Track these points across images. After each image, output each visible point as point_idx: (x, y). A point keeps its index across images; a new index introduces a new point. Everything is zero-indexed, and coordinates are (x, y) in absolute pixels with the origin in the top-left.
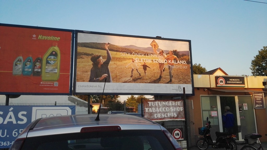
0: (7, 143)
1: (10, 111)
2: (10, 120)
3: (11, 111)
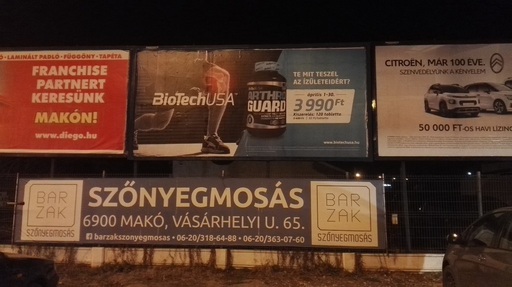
0: (276, 238)
1: (276, 187)
2: (278, 202)
3: (279, 187)
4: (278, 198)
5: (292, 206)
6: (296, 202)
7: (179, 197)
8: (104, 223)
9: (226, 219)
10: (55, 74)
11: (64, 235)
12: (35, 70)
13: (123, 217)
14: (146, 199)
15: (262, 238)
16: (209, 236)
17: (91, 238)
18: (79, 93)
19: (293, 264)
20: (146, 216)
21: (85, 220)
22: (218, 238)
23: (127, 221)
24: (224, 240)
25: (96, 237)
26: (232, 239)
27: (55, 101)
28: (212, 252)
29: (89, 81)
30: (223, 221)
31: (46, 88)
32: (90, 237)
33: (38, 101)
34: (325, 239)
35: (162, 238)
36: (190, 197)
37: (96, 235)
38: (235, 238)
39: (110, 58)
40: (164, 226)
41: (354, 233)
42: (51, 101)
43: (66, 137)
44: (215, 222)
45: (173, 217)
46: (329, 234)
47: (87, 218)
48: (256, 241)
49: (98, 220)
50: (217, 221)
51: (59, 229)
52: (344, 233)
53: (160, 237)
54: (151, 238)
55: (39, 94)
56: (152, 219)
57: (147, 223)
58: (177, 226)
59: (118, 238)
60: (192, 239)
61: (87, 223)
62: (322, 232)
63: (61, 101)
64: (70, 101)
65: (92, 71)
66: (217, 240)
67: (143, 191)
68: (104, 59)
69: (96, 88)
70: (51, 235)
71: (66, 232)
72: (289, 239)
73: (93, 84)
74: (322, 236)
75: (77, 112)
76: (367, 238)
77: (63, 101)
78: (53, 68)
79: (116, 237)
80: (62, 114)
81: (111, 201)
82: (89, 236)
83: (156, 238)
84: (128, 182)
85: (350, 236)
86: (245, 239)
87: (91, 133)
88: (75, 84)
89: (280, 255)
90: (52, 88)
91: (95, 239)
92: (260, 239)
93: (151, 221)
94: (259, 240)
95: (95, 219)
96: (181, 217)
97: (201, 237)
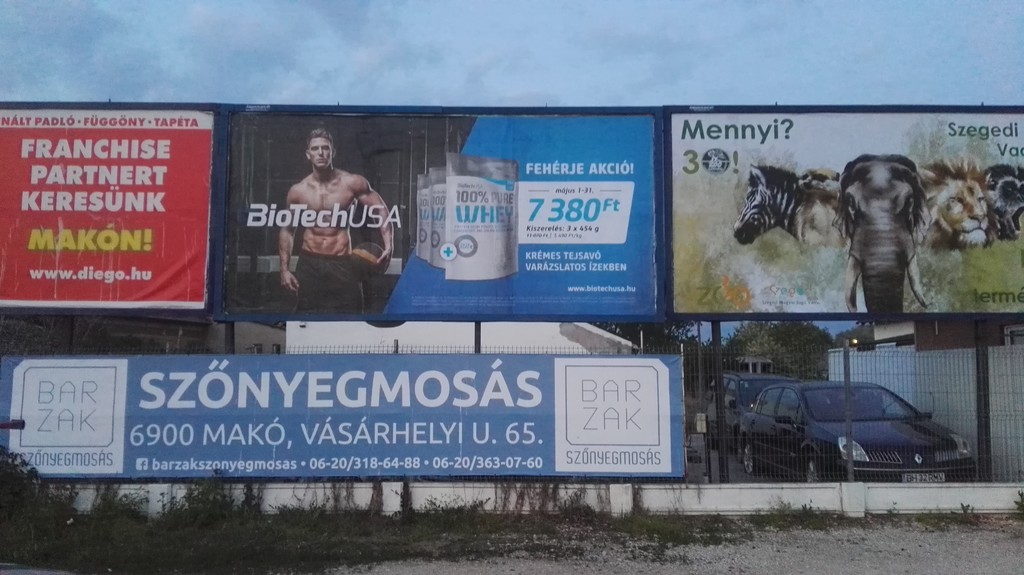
0: (493, 461)
1: (493, 370)
2: (497, 396)
3: (497, 369)
4: (497, 389)
5: (521, 403)
6: (528, 396)
7: (313, 389)
8: (170, 438)
9: (401, 428)
10: (68, 155)
11: (94, 462)
12: (26, 146)
13: (207, 428)
14: (250, 396)
15: (466, 461)
16: (369, 461)
17: (146, 468)
18: (114, 192)
19: (522, 505)
20: (250, 426)
21: (133, 434)
22: (386, 463)
23: (214, 434)
24: (397, 466)
25: (156, 466)
26: (412, 464)
27: (68, 208)
28: (374, 488)
29: (135, 169)
30: (395, 433)
31: (50, 181)
32: (143, 464)
33: (35, 207)
34: (580, 460)
35: (282, 464)
36: (334, 390)
37: (154, 462)
38: (418, 463)
39: (175, 126)
40: (285, 443)
41: (630, 450)
42: (59, 208)
43: (91, 277)
44: (380, 434)
45: (303, 426)
46: (586, 451)
47: (136, 431)
48: (456, 466)
49: (157, 434)
50: (384, 432)
51: (83, 451)
52: (612, 449)
53: (277, 463)
54: (261, 464)
55: (35, 194)
56: (263, 430)
57: (253, 438)
58: (310, 442)
59: (198, 465)
60: (338, 464)
61: (137, 439)
62: (573, 448)
63: (80, 207)
64: (97, 207)
65: (140, 150)
66: (385, 466)
67: (245, 379)
68: (164, 127)
69: (148, 182)
70: (67, 462)
71: (96, 457)
72: (515, 461)
73: (143, 175)
74: (574, 456)
75: (112, 229)
76: (651, 457)
77: (84, 208)
78: (63, 143)
79: (193, 465)
80: (82, 232)
81: (184, 398)
82: (141, 464)
83: (271, 465)
84: (215, 363)
85: (623, 455)
86: (437, 464)
87: (140, 269)
88: (107, 175)
89: (499, 491)
90: (61, 181)
91: (154, 468)
92: (463, 463)
93: (261, 434)
94: (461, 464)
95: (154, 431)
96: (317, 425)
97: (354, 462)
